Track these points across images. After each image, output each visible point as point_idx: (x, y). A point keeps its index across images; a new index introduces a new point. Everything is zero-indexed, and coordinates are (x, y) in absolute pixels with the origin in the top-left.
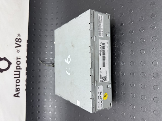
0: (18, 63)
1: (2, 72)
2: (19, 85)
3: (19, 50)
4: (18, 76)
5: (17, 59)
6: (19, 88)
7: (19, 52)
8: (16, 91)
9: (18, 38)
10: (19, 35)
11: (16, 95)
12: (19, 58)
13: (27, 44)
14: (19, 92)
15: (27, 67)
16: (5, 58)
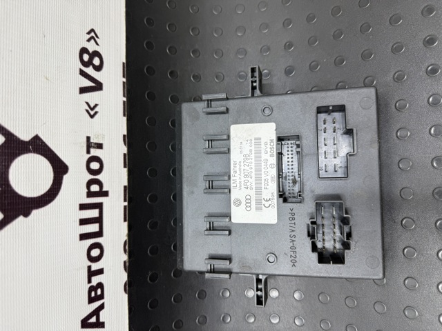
0: (95, 166)
1: (26, 215)
2: (100, 272)
3: (96, 105)
4: (94, 228)
5: (89, 145)
6: (100, 285)
7: (96, 113)
8: (91, 300)
9: (91, 47)
10: (93, 34)
11: (92, 322)
12: (96, 144)
13: (125, 80)
14: (103, 304)
15: (126, 184)
16: (37, 138)
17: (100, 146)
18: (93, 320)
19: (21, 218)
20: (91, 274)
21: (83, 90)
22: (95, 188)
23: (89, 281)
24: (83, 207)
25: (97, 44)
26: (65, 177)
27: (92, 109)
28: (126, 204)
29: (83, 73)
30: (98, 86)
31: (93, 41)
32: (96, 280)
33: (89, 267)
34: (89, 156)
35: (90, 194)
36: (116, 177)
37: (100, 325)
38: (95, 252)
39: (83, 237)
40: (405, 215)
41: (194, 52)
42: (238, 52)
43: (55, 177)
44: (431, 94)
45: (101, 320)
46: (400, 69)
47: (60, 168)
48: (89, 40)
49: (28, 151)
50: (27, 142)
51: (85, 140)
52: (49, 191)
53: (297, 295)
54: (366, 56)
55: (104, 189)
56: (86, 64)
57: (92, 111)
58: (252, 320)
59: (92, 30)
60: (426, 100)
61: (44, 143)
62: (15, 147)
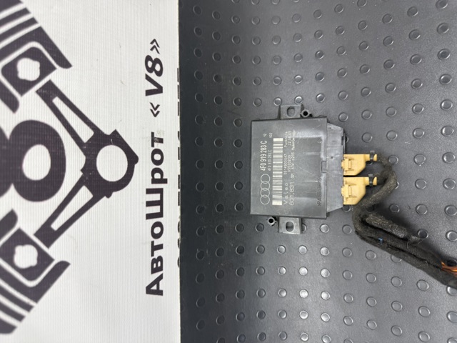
0: (157, 157)
1: (109, 196)
2: (160, 247)
3: (158, 106)
4: (156, 209)
5: (155, 140)
6: (160, 259)
7: (158, 112)
8: (154, 271)
9: (154, 55)
10: (155, 44)
11: (154, 289)
12: (158, 139)
13: (178, 83)
14: (162, 275)
15: (179, 173)
16: (115, 133)
17: (161, 141)
18: (155, 288)
19: (105, 198)
20: (155, 248)
21: (149, 93)
22: (157, 176)
23: (152, 255)
24: (149, 191)
25: (158, 52)
26: (136, 166)
27: (155, 109)
28: (179, 190)
29: (148, 78)
30: (159, 90)
31: (155, 49)
32: (157, 253)
33: (153, 242)
34: (153, 149)
35: (154, 181)
36: (172, 168)
37: (159, 292)
38: (157, 230)
39: (149, 216)
40: (419, 203)
41: (235, 59)
42: (274, 59)
43: (128, 165)
44: (443, 99)
45: (161, 289)
46: (417, 77)
47: (132, 159)
48: (152, 49)
49: (110, 144)
50: (108, 136)
51: (150, 135)
52: (125, 177)
53: (324, 272)
54: (387, 65)
55: (164, 177)
56: (151, 70)
57: (155, 111)
58: (284, 294)
59: (154, 41)
60: (439, 104)
61: (120, 136)
62: (100, 140)
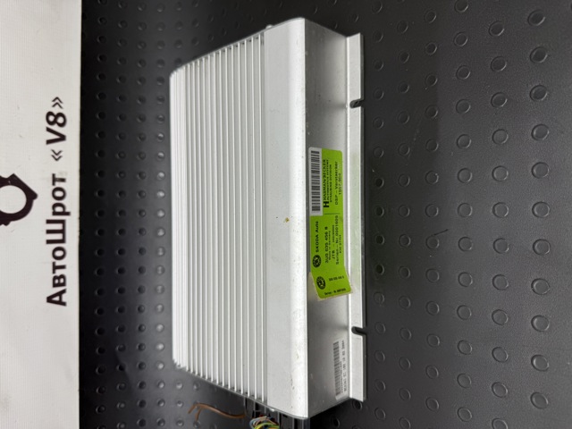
1: (6, 224)
2: (63, 267)
3: (60, 152)
4: (59, 236)
5: (54, 180)
6: (62, 276)
7: (60, 157)
8: (55, 285)
9: (56, 110)
11: (55, 300)
12: (60, 178)
14: (65, 289)
16: (13, 176)
17: (63, 180)
18: (57, 299)
19: (3, 226)
20: (55, 268)
21: (49, 142)
22: (59, 209)
23: (54, 272)
24: (49, 222)
25: (60, 107)
26: (35, 202)
27: (57, 154)
29: (49, 130)
30: (62, 138)
31: (57, 106)
32: (59, 272)
33: (54, 263)
34: (54, 187)
35: (55, 213)
37: (64, 304)
38: (59, 253)
39: (49, 242)
43: (27, 201)
45: (64, 300)
48: (54, 106)
49: (8, 184)
50: (6, 178)
51: (51, 176)
52: (23, 210)
57: (57, 156)
61: (18, 179)
